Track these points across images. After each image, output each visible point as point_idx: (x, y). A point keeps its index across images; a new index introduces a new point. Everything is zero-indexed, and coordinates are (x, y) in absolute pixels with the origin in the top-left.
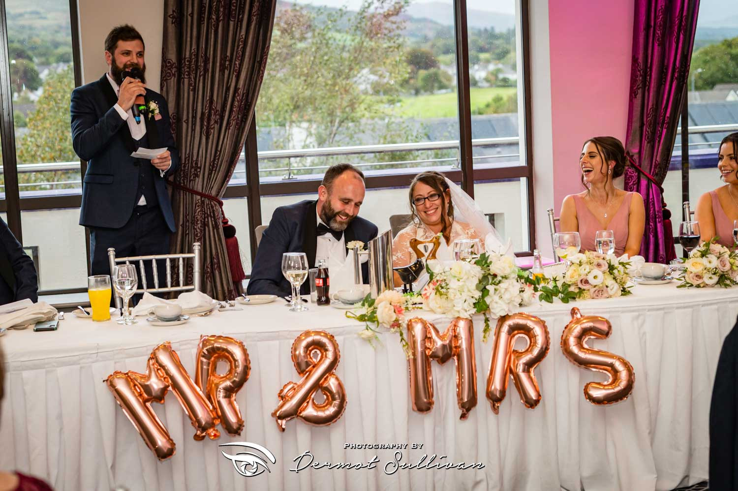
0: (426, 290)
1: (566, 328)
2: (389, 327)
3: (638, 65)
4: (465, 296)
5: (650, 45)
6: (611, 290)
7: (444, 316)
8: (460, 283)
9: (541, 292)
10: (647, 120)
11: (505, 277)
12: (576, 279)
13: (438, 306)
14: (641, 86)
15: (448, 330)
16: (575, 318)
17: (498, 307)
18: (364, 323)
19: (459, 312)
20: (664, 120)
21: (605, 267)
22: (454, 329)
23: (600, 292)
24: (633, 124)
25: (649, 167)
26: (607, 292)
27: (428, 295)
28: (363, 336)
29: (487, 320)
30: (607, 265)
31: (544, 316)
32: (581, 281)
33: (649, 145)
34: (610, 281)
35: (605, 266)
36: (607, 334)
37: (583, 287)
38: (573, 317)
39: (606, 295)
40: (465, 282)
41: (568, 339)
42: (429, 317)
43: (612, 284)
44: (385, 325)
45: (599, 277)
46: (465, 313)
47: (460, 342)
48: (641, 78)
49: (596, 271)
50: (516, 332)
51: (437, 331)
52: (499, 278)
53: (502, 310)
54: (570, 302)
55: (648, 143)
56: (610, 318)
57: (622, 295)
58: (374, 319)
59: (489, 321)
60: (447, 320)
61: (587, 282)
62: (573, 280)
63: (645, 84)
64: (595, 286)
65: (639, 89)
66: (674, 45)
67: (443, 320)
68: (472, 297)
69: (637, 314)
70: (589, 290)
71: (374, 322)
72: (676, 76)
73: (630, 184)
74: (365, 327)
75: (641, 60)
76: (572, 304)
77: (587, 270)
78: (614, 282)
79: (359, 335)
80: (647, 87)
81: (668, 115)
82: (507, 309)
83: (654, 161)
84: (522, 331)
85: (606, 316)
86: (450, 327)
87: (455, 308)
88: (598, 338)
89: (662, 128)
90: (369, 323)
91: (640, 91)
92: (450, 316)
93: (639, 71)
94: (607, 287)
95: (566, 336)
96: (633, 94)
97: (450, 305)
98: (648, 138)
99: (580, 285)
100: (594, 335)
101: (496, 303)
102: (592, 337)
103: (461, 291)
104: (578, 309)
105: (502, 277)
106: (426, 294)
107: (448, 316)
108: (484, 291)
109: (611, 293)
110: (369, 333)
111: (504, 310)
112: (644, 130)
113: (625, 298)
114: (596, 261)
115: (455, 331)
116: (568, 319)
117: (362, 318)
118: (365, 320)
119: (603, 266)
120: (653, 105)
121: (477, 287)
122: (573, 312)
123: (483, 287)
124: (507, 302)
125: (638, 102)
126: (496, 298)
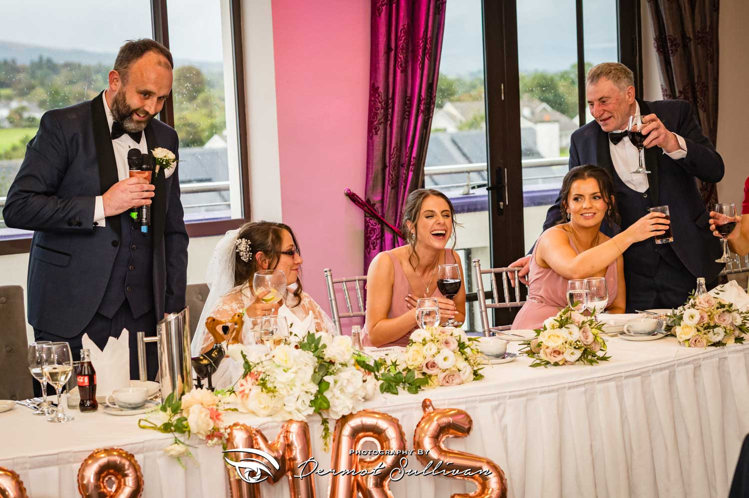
0: (242, 385)
1: (418, 426)
2: (205, 438)
3: (379, 95)
4: (297, 391)
5: (391, 71)
6: (464, 373)
7: (269, 419)
8: (290, 375)
9: (382, 382)
10: (391, 161)
11: (344, 365)
12: (420, 361)
13: (263, 406)
14: (382, 120)
15: (279, 437)
16: (427, 413)
17: (340, 404)
18: (170, 435)
19: (290, 413)
20: (410, 161)
21: (454, 345)
22: (287, 437)
23: (450, 377)
24: (374, 166)
25: (394, 218)
26: (459, 376)
27: (247, 391)
28: (173, 453)
29: (325, 422)
30: (457, 344)
31: (394, 411)
32: (427, 365)
33: (393, 190)
34: (462, 364)
35: (454, 343)
36: (468, 431)
37: (429, 372)
38: (424, 410)
39: (457, 381)
40: (296, 373)
41: (422, 441)
42: (254, 423)
43: (465, 367)
44: (201, 437)
45: (448, 359)
46: (299, 415)
47: (294, 452)
48: (382, 111)
49: (446, 352)
50: (361, 434)
51: (265, 439)
52: (338, 366)
53: (345, 407)
54: (419, 392)
55: (392, 188)
56: (467, 409)
57: (474, 379)
58: (185, 429)
59: (328, 423)
60: (275, 424)
61: (434, 365)
62: (417, 364)
63: (388, 119)
64: (444, 371)
65: (380, 124)
66: (419, 71)
67: (270, 424)
68: (307, 392)
69: (496, 403)
70: (437, 375)
71: (184, 432)
72: (422, 108)
73: (373, 239)
74: (173, 440)
75: (381, 90)
76: (422, 396)
77: (434, 350)
78: (466, 363)
79: (166, 452)
80: (389, 122)
81: (414, 155)
82: (351, 407)
83: (399, 210)
84: (368, 433)
85: (462, 407)
86: (281, 433)
87: (285, 407)
88: (456, 437)
89: (408, 170)
90: (177, 435)
91: (381, 127)
92: (279, 418)
93: (380, 102)
94: (459, 371)
95: (420, 437)
96: (372, 129)
97: (279, 405)
98: (392, 183)
99: (425, 370)
100: (452, 434)
101: (337, 398)
102: (450, 436)
103: (291, 385)
104: (430, 402)
105: (342, 364)
106: (243, 391)
107: (276, 419)
108: (322, 385)
109: (463, 378)
110: (180, 448)
111: (348, 407)
112: (387, 174)
113: (478, 384)
114: (443, 338)
115: (287, 439)
116: (419, 414)
117: (166, 428)
118: (171, 431)
119: (452, 344)
120: (397, 144)
121: (313, 379)
122: (425, 405)
123: (320, 378)
124: (351, 396)
125: (378, 139)
126: (337, 392)
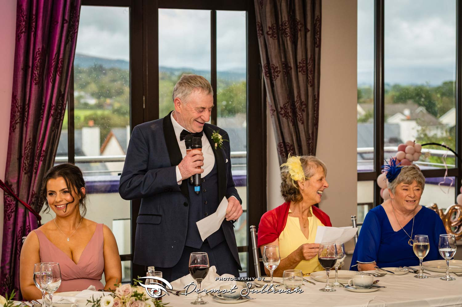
5: (29, 84)
10: (25, 152)
14: (19, 120)
20: (40, 153)
24: (12, 156)
25: (26, 196)
48: (19, 114)
55: (26, 174)
63: (23, 120)
66: (51, 85)
72: (52, 113)
73: (8, 212)
80: (25, 122)
81: (44, 148)
83: (31, 191)
89: (39, 159)
91: (18, 125)
96: (12, 128)
98: (26, 169)
112: (22, 162)
120: (30, 139)
